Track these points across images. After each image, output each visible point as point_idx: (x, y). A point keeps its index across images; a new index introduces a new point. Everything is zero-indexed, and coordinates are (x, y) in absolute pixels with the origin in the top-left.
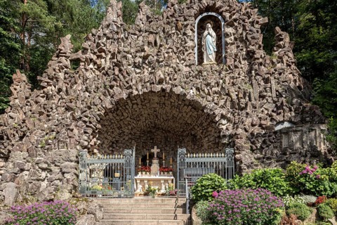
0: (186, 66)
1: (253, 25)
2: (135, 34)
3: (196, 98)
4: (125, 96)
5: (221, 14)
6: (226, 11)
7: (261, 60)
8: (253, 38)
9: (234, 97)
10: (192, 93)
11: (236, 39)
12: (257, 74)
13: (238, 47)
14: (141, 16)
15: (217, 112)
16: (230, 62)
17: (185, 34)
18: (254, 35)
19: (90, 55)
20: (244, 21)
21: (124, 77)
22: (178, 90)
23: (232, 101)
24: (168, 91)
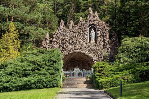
0: (85, 43)
1: (105, 31)
2: (69, 32)
3: (88, 54)
4: (67, 54)
5: (96, 26)
6: (97, 26)
7: (107, 43)
8: (105, 35)
9: (99, 54)
10: (87, 53)
11: (100, 35)
12: (106, 47)
13: (101, 38)
14: (71, 26)
15: (93, 59)
16: (98, 43)
17: (85, 33)
18: (106, 34)
19: (55, 39)
20: (103, 29)
21: (67, 48)
22: (83, 52)
23: (98, 55)
24: (80, 52)
